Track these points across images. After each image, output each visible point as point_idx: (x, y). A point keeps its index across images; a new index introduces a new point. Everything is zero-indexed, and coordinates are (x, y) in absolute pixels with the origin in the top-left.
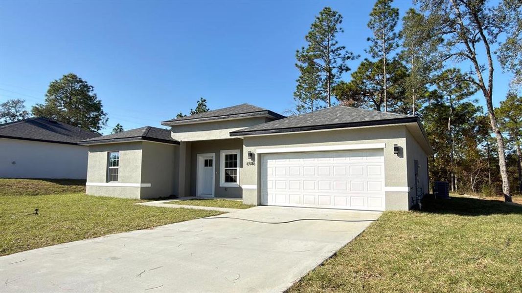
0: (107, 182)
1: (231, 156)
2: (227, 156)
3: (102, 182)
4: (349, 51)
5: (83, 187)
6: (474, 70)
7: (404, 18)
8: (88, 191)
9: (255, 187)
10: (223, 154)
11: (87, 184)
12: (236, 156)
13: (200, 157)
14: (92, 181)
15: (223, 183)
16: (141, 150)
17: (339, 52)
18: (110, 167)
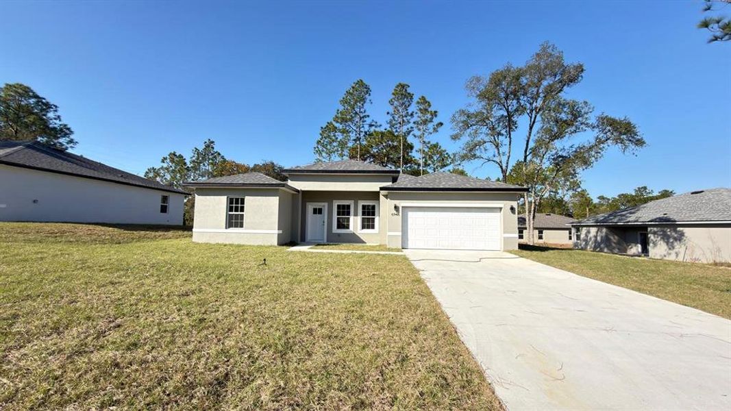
0: (226, 228)
1: (344, 206)
2: (339, 207)
3: (220, 228)
4: (375, 120)
5: (190, 233)
6: (497, 154)
7: (418, 103)
8: (196, 238)
9: (400, 234)
10: (336, 203)
11: (194, 230)
12: (348, 207)
13: (310, 206)
14: (200, 228)
15: (335, 230)
16: (278, 198)
17: (365, 119)
18: (230, 213)
